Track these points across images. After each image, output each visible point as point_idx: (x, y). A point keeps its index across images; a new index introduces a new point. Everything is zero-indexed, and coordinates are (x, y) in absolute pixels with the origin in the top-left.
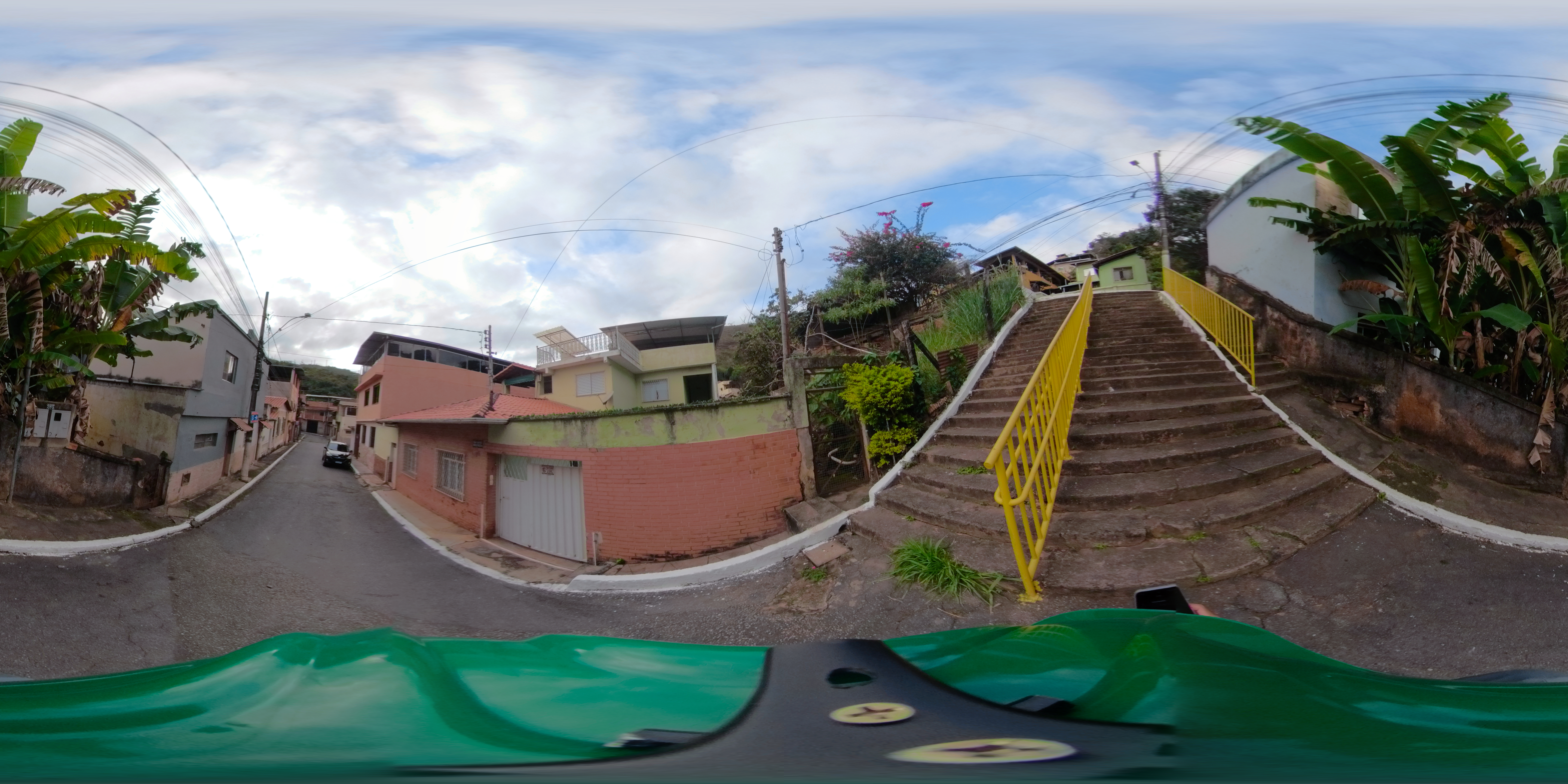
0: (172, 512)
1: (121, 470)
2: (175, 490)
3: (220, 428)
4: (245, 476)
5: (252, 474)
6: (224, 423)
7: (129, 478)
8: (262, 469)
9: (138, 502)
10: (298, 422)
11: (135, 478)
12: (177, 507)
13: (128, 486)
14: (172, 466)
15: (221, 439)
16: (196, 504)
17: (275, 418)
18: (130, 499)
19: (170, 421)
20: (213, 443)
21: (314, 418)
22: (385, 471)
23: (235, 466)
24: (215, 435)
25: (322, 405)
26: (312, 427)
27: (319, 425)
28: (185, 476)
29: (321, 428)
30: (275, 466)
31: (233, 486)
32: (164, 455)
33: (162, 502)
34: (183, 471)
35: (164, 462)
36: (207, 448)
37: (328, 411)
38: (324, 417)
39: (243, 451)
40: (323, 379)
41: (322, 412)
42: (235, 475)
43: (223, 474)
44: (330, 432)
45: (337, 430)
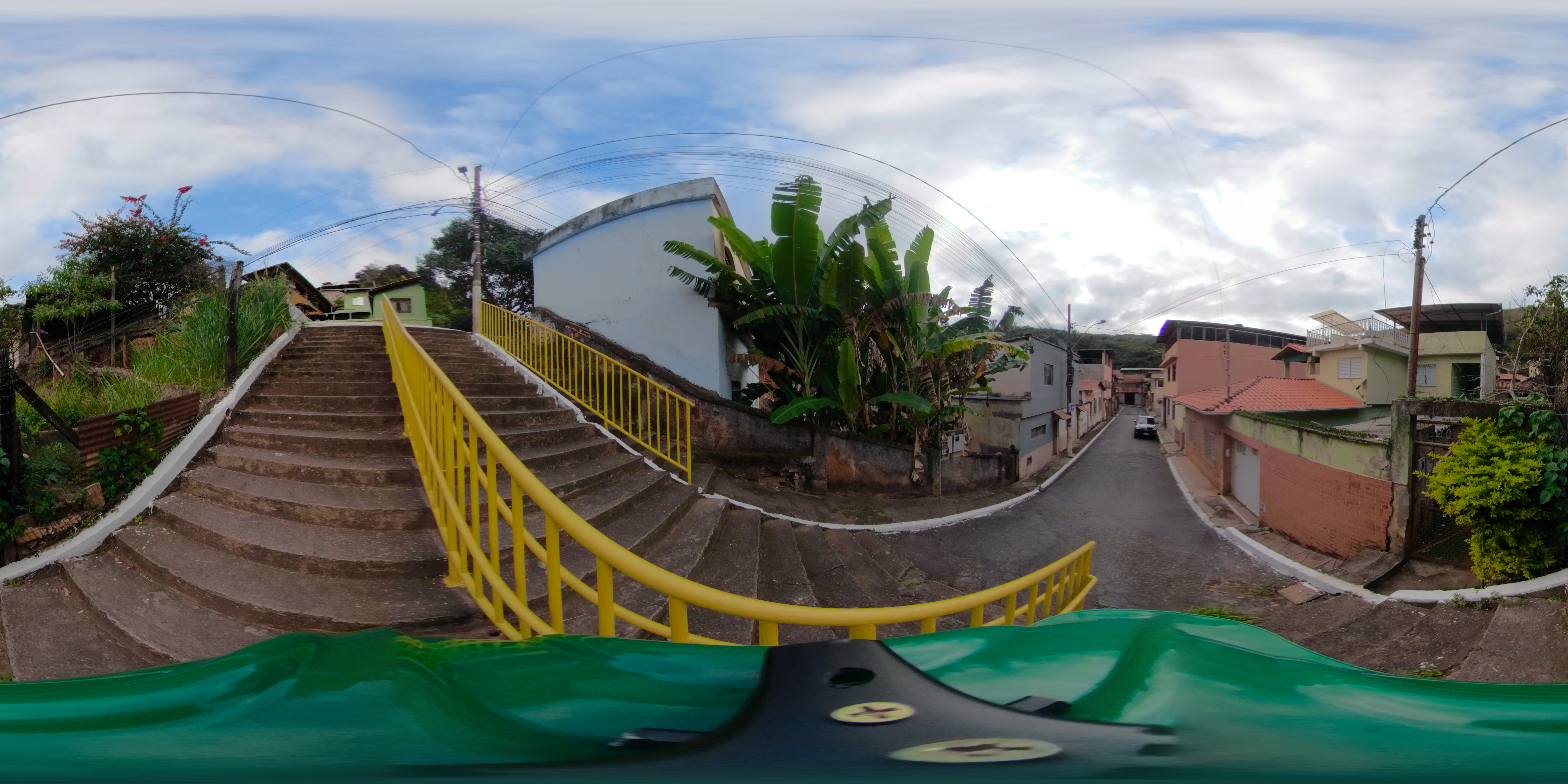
0: (1025, 485)
1: (991, 462)
2: (1024, 469)
3: (1047, 421)
4: (1071, 454)
5: (1076, 451)
6: (1049, 417)
7: (996, 466)
8: (1083, 446)
9: (1005, 480)
10: (1113, 398)
11: (1000, 466)
12: (1027, 480)
13: (997, 472)
14: (1019, 454)
15: (1049, 429)
16: (1040, 477)
17: (1091, 400)
18: (1000, 477)
19: (1014, 424)
20: (1044, 432)
21: (1130, 391)
22: (1180, 440)
23: (1061, 447)
24: (1044, 426)
25: (1136, 377)
26: (1130, 399)
27: (1136, 397)
28: (1030, 460)
29: (1138, 399)
30: (1095, 441)
31: (1062, 461)
32: (1013, 447)
33: (1017, 479)
34: (1028, 456)
35: (1014, 452)
36: (1040, 437)
37: (1143, 383)
38: (1140, 389)
39: (1068, 434)
40: (1138, 348)
41: (1138, 384)
42: (1065, 454)
43: (1055, 453)
44: (1146, 402)
45: (1152, 401)
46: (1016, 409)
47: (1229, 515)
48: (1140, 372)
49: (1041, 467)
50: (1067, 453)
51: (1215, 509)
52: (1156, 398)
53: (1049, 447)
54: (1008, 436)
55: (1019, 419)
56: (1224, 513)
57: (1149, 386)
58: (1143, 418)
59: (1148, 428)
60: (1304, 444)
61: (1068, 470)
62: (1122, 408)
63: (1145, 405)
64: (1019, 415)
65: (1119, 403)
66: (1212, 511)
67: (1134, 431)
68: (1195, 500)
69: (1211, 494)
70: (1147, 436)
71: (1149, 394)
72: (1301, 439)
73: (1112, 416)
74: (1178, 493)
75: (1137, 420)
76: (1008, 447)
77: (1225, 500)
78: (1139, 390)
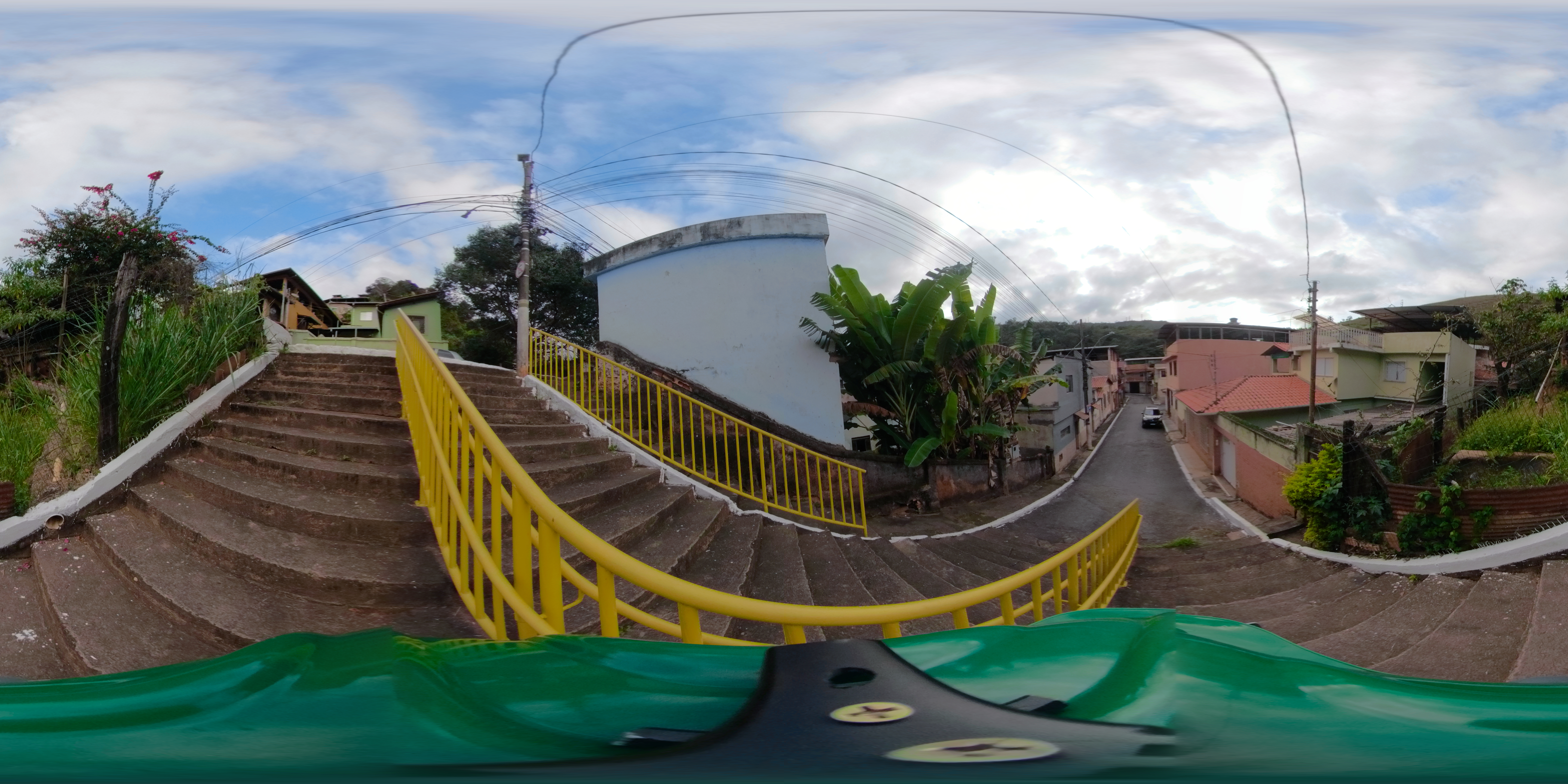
0: (1062, 477)
1: (1035, 462)
2: (1059, 465)
3: (1070, 422)
4: (1091, 447)
5: (1094, 444)
6: (1072, 419)
7: (1039, 464)
8: (1099, 439)
9: (1046, 476)
10: (1120, 390)
11: (1042, 466)
12: (1062, 473)
13: (1040, 469)
14: (1055, 452)
15: (1072, 429)
16: (1071, 468)
17: (1102, 397)
18: (1042, 475)
19: (1047, 429)
20: (1069, 432)
21: (1135, 380)
22: (1182, 430)
23: (1082, 442)
24: (1069, 427)
25: (1140, 367)
26: (1135, 388)
27: (1141, 385)
28: (1061, 456)
29: (1142, 388)
30: (1109, 433)
31: (1085, 454)
32: (1048, 447)
33: (1054, 473)
34: (1059, 454)
35: (1049, 451)
36: (1067, 436)
37: (1146, 372)
38: (1144, 377)
39: (1087, 431)
40: (1140, 335)
41: (1142, 374)
42: (1085, 448)
43: (1078, 448)
44: (1151, 391)
45: (1156, 389)
46: (1048, 417)
47: (1217, 490)
48: (1143, 362)
49: (1069, 461)
50: (1087, 447)
51: (1208, 486)
52: (1159, 388)
53: (1073, 444)
54: (1043, 439)
55: (1051, 425)
56: (1214, 489)
57: (1153, 375)
58: (1150, 409)
59: (1155, 419)
60: (1258, 443)
61: (1091, 461)
62: (1128, 397)
63: (1150, 393)
64: (1052, 422)
65: (1125, 392)
66: (1205, 487)
67: (1141, 421)
68: (1193, 480)
69: (1205, 474)
70: (1154, 426)
71: (1153, 383)
72: (1256, 439)
73: (1120, 407)
74: (1181, 474)
75: (1144, 411)
76: (1044, 448)
77: (1216, 479)
78: (1144, 379)
